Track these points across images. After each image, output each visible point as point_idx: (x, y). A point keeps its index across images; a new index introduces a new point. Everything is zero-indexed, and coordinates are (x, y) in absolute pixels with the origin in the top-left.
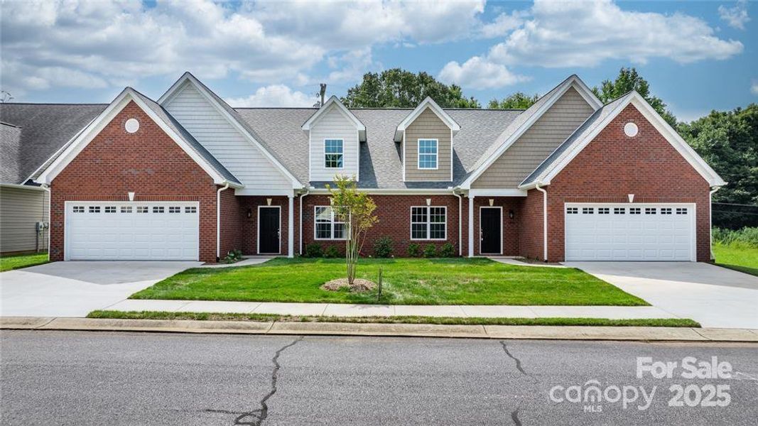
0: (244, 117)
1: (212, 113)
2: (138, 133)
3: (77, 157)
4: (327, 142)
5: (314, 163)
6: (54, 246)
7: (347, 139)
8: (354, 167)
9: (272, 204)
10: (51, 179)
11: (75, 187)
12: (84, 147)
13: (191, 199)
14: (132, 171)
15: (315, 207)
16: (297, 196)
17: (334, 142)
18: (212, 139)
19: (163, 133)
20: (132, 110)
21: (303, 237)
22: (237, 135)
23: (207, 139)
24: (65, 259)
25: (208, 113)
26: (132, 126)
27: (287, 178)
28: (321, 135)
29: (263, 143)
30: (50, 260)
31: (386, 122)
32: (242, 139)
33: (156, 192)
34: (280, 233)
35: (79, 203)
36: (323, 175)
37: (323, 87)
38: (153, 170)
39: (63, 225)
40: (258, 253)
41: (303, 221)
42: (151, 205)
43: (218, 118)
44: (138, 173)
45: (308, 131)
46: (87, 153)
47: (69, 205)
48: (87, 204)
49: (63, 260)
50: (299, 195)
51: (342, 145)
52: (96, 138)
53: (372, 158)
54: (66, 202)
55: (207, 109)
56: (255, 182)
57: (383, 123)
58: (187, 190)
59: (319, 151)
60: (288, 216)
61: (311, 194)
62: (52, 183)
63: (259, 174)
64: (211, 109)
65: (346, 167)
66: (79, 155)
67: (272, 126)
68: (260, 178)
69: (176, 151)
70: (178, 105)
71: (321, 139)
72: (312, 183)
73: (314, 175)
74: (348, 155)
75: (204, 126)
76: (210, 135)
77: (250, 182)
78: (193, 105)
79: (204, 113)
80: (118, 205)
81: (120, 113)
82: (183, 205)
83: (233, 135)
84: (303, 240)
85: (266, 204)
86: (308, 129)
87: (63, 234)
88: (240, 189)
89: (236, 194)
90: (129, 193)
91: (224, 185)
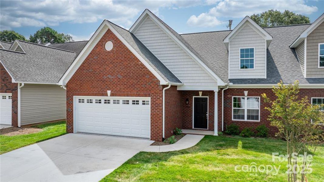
0: (185, 39)
1: (163, 35)
2: (112, 51)
3: (79, 68)
4: (242, 50)
5: (232, 66)
6: (68, 124)
7: (257, 47)
8: (263, 68)
9: (202, 95)
10: (66, 82)
11: (78, 87)
12: (83, 61)
13: (145, 95)
14: (109, 76)
15: (233, 97)
16: (220, 90)
17: (247, 50)
18: (162, 53)
19: (127, 49)
20: (109, 35)
21: (224, 118)
22: (178, 49)
23: (159, 53)
24: (74, 132)
25: (160, 35)
26: (109, 46)
27: (213, 78)
28: (237, 46)
29: (197, 54)
30: (67, 132)
31: (281, 35)
32: (182, 52)
33: (123, 90)
34: (208, 115)
35: (81, 97)
36: (239, 74)
37: (231, 22)
38: (122, 76)
39: (73, 111)
40: (193, 128)
41: (224, 107)
42: (121, 99)
43: (166, 38)
44: (113, 77)
45: (228, 43)
46: (84, 65)
47: (76, 98)
48: (86, 98)
49: (73, 132)
50: (222, 89)
51: (253, 52)
52: (89, 55)
53: (275, 60)
54: (74, 96)
55: (159, 33)
56: (191, 81)
57: (278, 36)
58: (142, 89)
59: (236, 57)
60: (214, 104)
61: (230, 88)
62: (67, 85)
63: (193, 75)
64: (162, 32)
65: (257, 68)
66: (80, 66)
67: (202, 43)
68: (194, 78)
69: (136, 61)
70: (142, 31)
71: (237, 48)
72: (231, 80)
73: (232, 74)
74: (258, 59)
75: (157, 44)
76: (161, 50)
77: (188, 81)
78: (151, 30)
79: (157, 36)
80: (103, 98)
81: (102, 38)
82: (141, 99)
83: (176, 49)
84: (224, 120)
85: (198, 95)
86: (228, 42)
87: (73, 116)
88: (180, 86)
89: (178, 89)
90: (108, 91)
91: (167, 86)
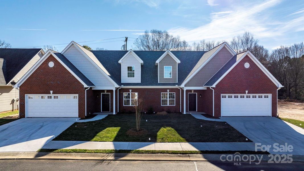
1: (83, 57)
2: (53, 67)
4: (128, 67)
5: (123, 76)
7: (136, 66)
8: (139, 77)
9: (107, 92)
11: (29, 89)
13: (75, 93)
14: (52, 82)
15: (124, 93)
19: (64, 67)
20: (51, 58)
21: (119, 105)
22: (93, 66)
23: (81, 67)
26: (51, 64)
27: (113, 83)
28: (126, 65)
30: (20, 117)
33: (61, 91)
34: (110, 103)
35: (31, 95)
36: (127, 80)
37: (127, 38)
38: (60, 82)
39: (25, 104)
40: (101, 111)
41: (119, 99)
42: (59, 95)
43: (85, 59)
45: (121, 63)
46: (33, 75)
47: (27, 96)
48: (34, 95)
49: (25, 117)
50: (117, 89)
54: (25, 94)
58: (73, 90)
59: (125, 71)
60: (113, 97)
61: (122, 88)
62: (20, 87)
65: (136, 77)
68: (102, 83)
69: (69, 74)
70: (69, 54)
72: (123, 84)
73: (123, 80)
74: (137, 73)
75: (80, 62)
78: (75, 54)
79: (80, 57)
80: (46, 95)
81: (46, 60)
82: (72, 95)
85: (104, 92)
87: (25, 107)
88: (94, 87)
89: (93, 89)
90: (51, 91)
91: (88, 88)
